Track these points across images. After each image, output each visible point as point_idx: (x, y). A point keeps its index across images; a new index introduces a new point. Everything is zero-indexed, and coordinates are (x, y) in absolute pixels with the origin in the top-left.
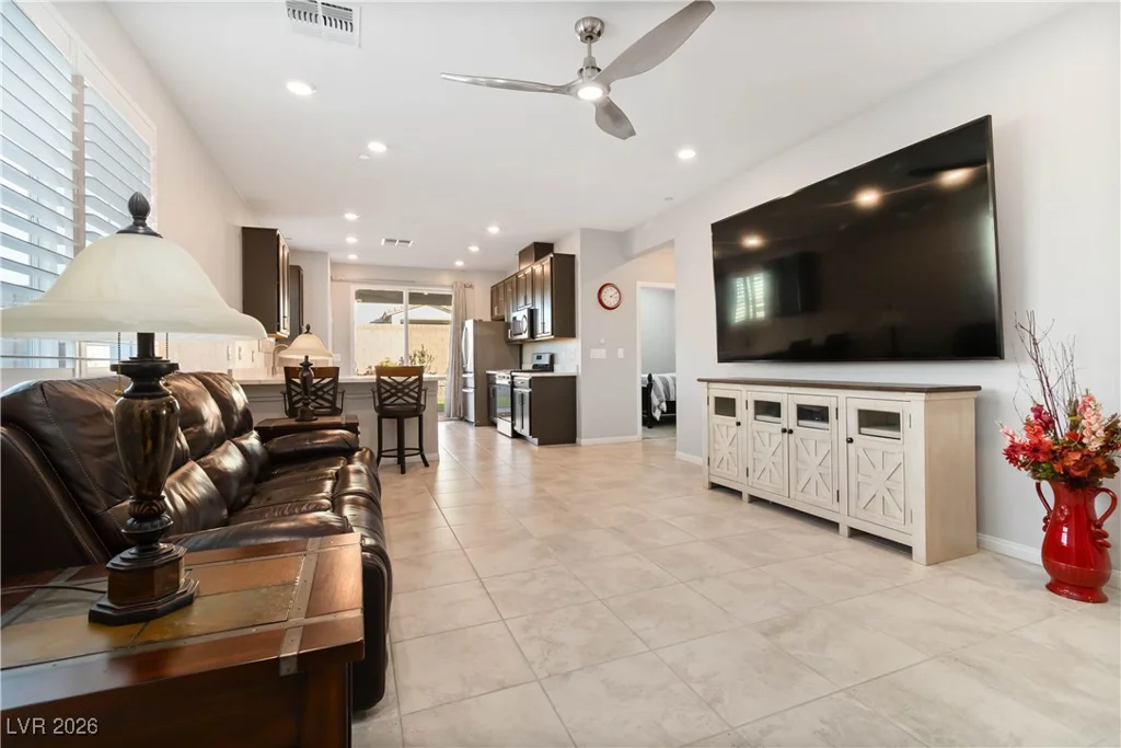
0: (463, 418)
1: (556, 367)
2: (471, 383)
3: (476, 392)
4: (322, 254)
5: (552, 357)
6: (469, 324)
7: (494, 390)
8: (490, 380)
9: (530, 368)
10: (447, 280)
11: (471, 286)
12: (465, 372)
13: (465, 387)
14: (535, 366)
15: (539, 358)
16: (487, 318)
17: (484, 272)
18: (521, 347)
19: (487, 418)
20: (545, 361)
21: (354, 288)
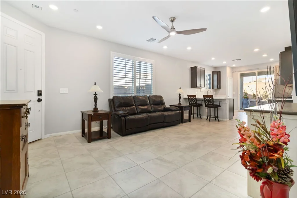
4: (225, 66)
21: (239, 73)
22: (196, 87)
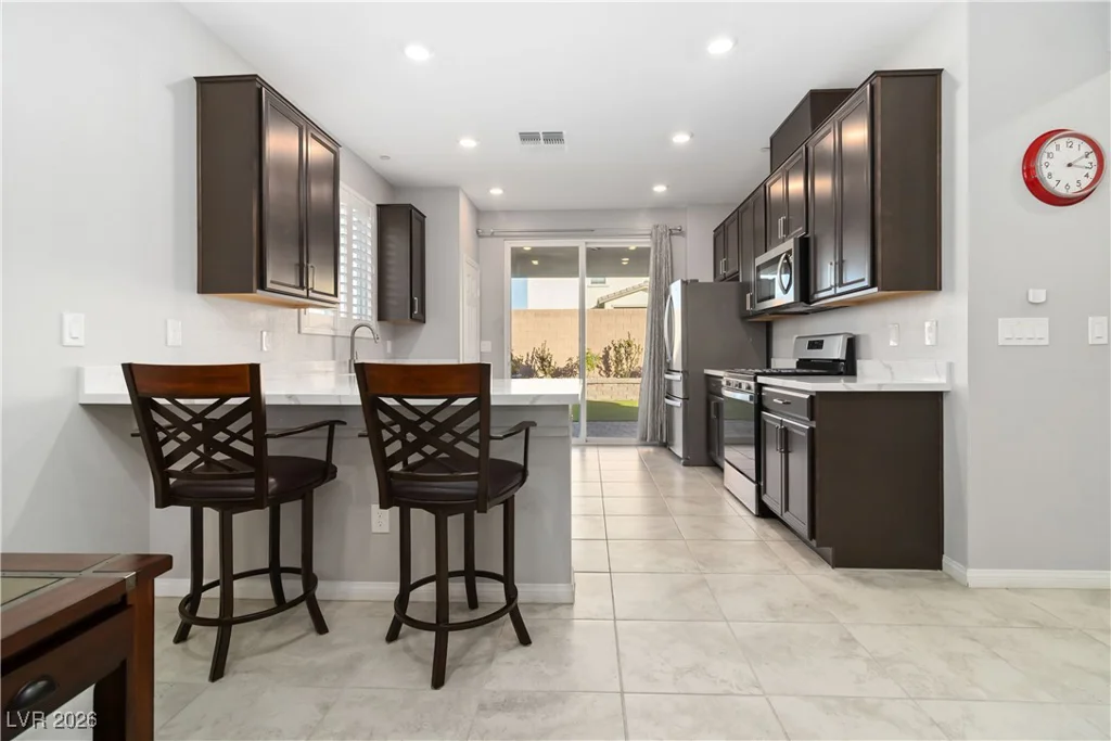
0: (666, 445)
1: (862, 365)
2: (678, 390)
3: (685, 406)
4: (453, 190)
5: (852, 344)
6: (676, 290)
7: (718, 406)
8: (712, 387)
9: (792, 364)
10: (645, 224)
11: (681, 232)
12: (670, 371)
13: (669, 396)
14: (802, 363)
15: (816, 345)
16: (706, 276)
17: (698, 205)
18: (769, 326)
19: (705, 453)
20: (835, 350)
21: (509, 245)
22: (262, 286)
